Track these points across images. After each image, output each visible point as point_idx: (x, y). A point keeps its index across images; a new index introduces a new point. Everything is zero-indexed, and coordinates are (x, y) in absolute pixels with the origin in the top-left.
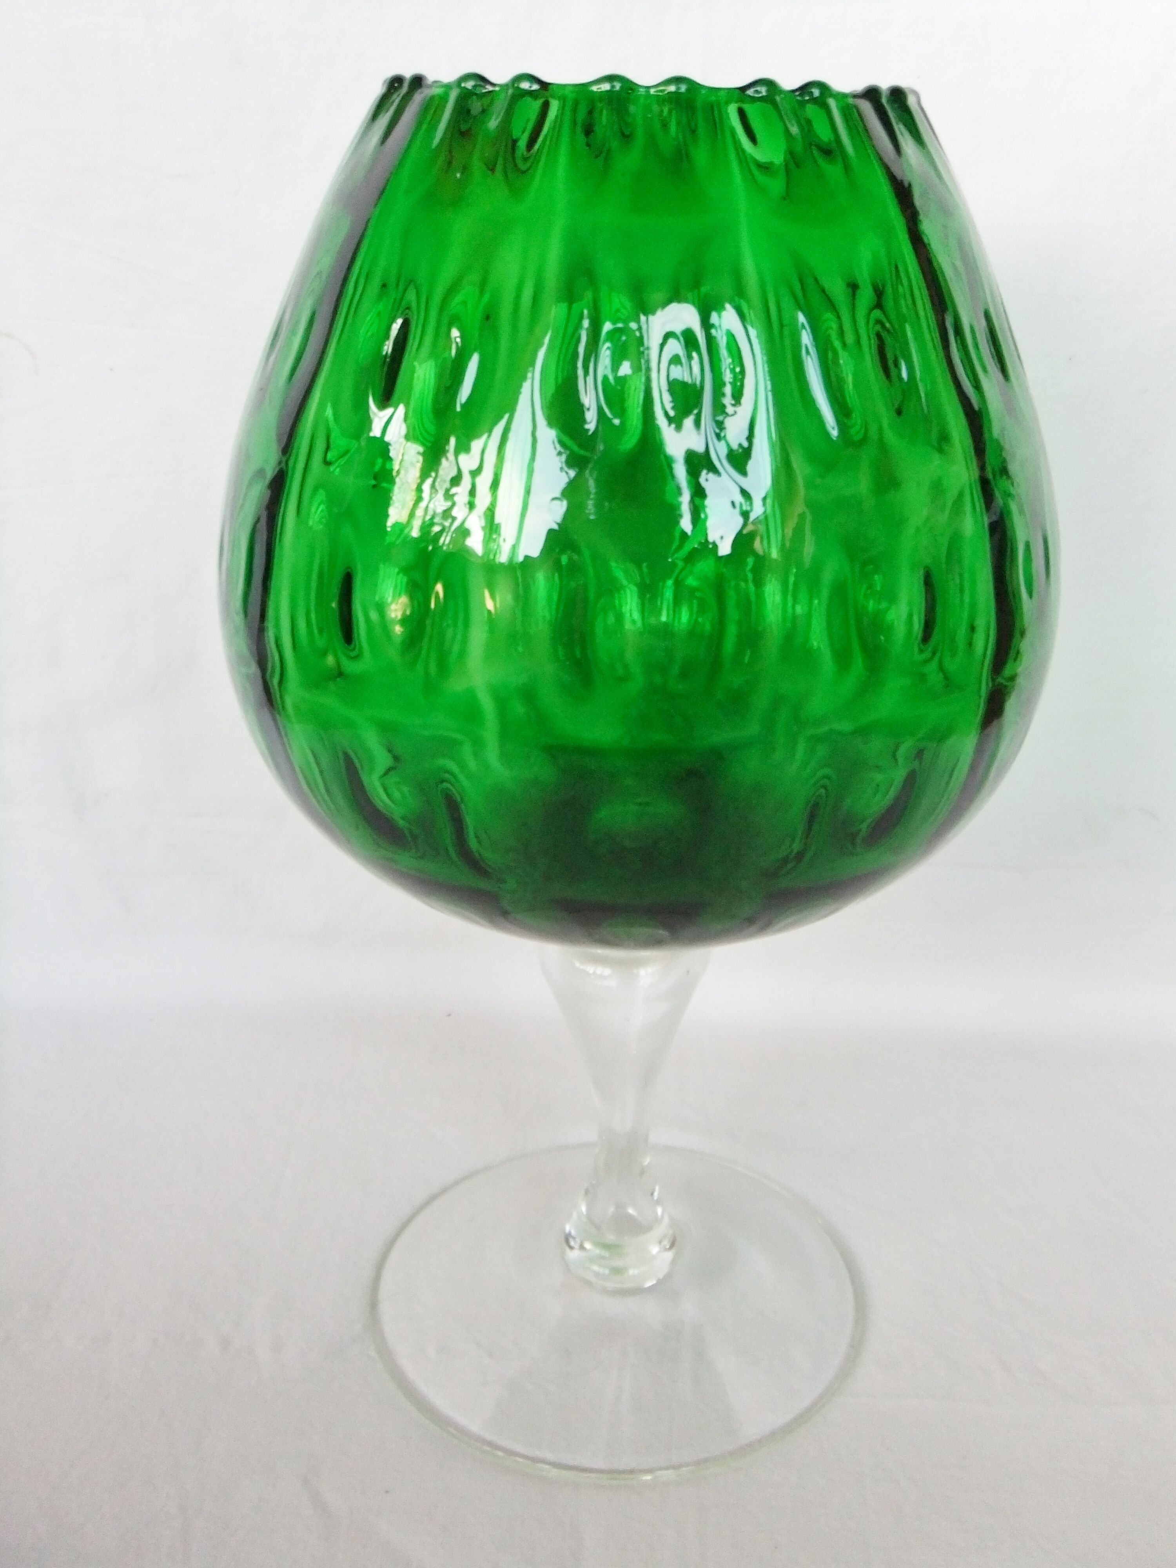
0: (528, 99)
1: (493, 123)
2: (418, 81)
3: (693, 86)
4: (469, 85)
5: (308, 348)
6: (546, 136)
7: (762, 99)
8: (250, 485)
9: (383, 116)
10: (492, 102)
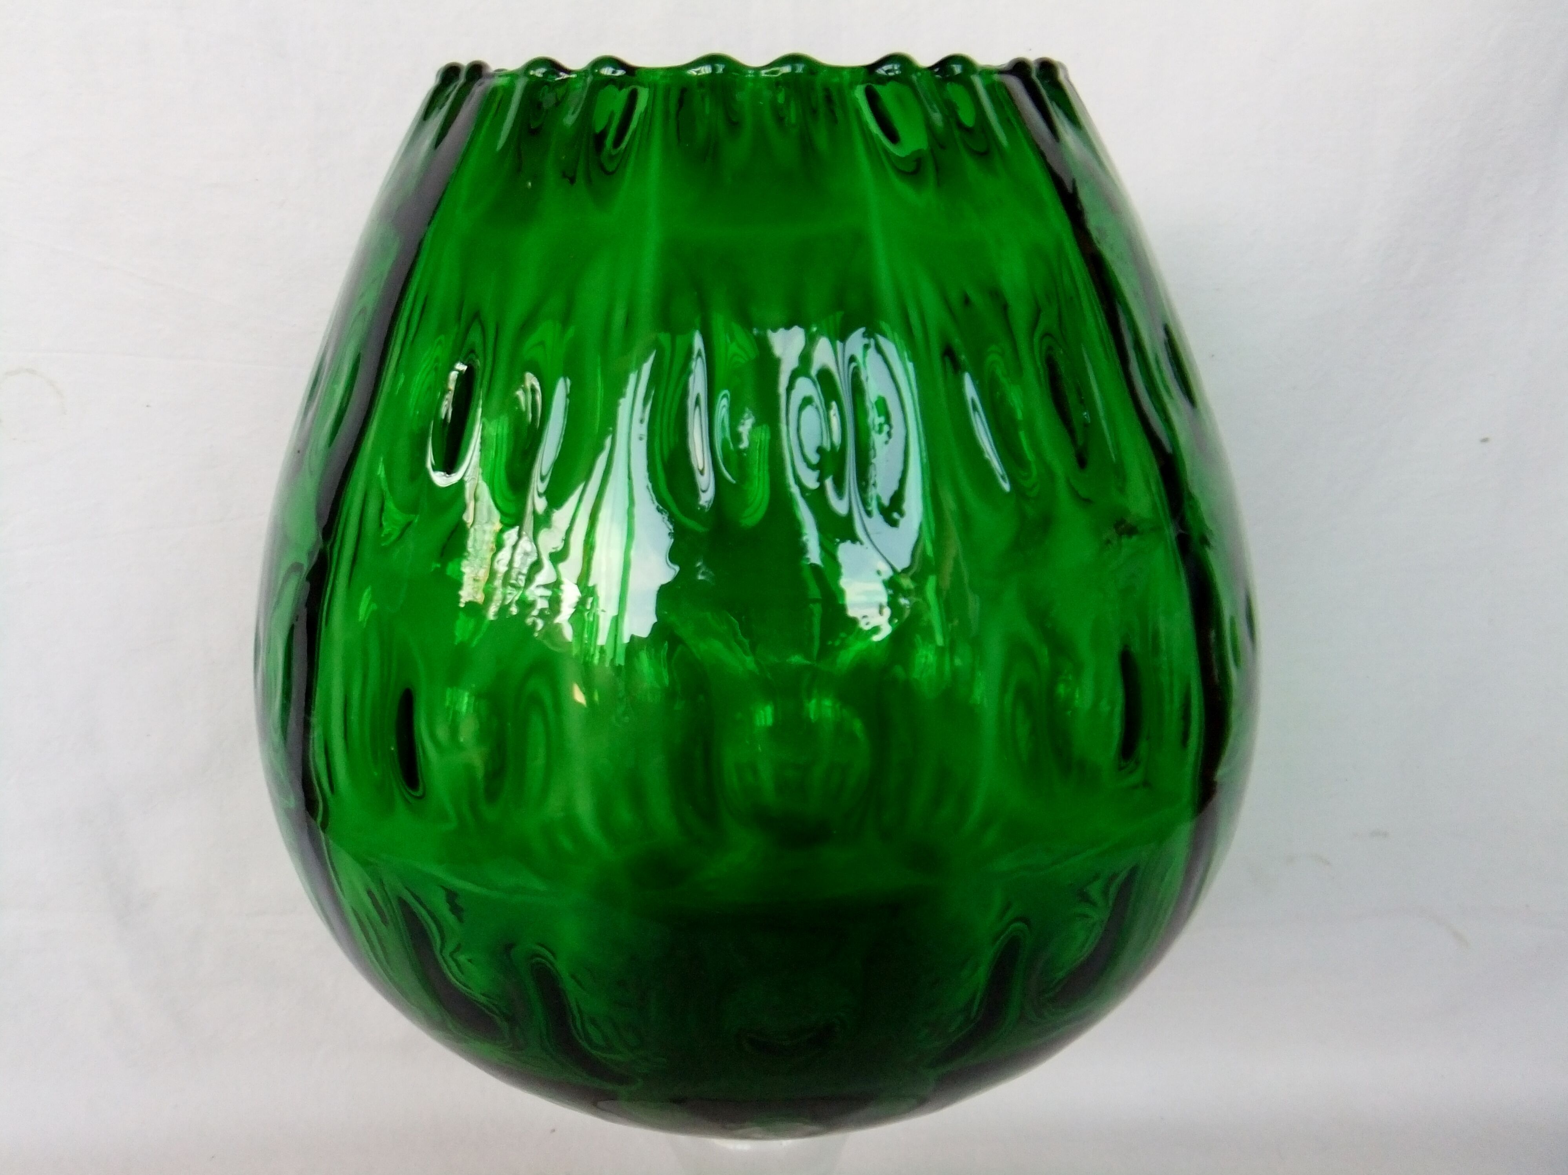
0: (611, 89)
1: (569, 120)
2: (477, 70)
3: (812, 67)
4: (539, 73)
5: (353, 399)
6: (635, 132)
7: (895, 78)
8: (286, 579)
9: (436, 116)
10: (567, 91)
